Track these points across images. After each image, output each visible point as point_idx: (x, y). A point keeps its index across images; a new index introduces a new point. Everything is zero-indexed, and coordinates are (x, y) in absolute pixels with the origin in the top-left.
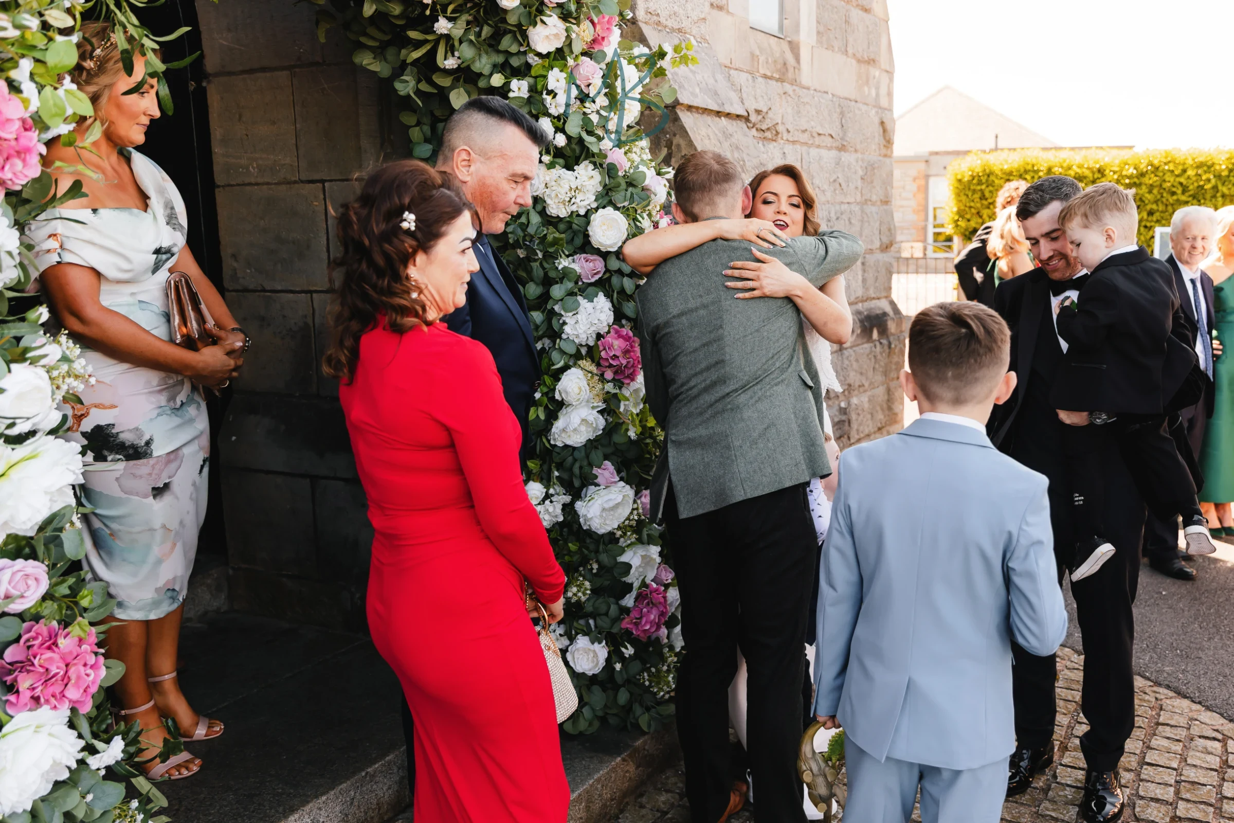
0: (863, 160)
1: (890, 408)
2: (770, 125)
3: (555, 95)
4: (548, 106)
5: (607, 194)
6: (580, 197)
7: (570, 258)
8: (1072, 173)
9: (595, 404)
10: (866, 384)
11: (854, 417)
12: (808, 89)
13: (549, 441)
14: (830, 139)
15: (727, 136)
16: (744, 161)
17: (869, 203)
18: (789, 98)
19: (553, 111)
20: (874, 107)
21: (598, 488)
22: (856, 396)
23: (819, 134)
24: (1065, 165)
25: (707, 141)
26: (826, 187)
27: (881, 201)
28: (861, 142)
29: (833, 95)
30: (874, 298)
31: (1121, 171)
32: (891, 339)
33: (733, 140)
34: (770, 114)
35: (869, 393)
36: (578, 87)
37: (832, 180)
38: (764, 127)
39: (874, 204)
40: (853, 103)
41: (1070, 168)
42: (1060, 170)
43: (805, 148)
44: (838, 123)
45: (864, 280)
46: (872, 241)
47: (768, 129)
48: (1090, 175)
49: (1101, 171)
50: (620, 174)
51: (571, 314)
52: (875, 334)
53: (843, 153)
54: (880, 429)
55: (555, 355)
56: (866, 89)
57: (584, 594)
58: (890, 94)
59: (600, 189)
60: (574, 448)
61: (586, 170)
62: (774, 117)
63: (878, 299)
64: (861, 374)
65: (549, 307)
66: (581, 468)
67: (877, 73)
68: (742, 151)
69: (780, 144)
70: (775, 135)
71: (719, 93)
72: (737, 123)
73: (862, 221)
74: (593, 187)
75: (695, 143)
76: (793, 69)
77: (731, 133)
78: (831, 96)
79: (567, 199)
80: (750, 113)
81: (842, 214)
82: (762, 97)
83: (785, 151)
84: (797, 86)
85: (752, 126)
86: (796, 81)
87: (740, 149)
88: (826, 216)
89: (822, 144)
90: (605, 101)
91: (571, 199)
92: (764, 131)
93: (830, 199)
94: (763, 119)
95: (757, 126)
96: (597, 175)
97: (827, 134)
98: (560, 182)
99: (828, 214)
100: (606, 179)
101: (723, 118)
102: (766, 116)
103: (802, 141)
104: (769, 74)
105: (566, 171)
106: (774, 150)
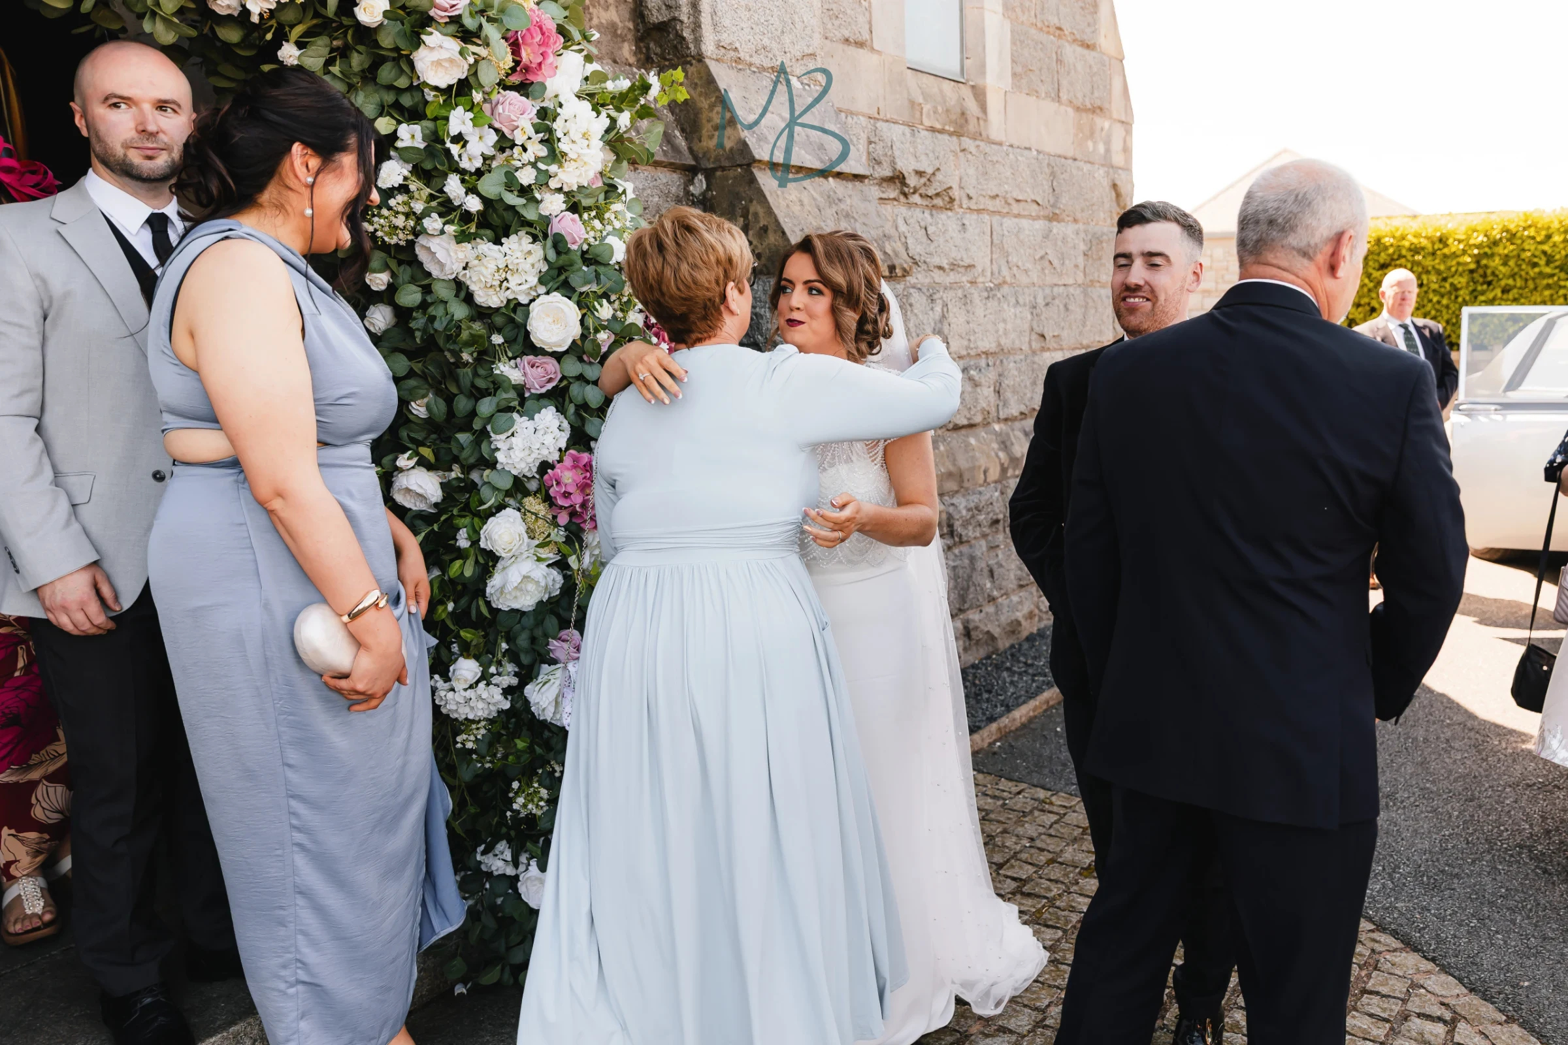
0: (1086, 232)
2: (939, 190)
3: (466, 142)
4: (456, 158)
5: (559, 275)
6: (513, 282)
7: (513, 362)
8: (1406, 244)
9: (543, 556)
12: (1000, 144)
13: (488, 604)
14: (1035, 206)
15: (832, 200)
17: (1098, 284)
18: (970, 156)
19: (465, 164)
20: (1103, 165)
21: (553, 667)
23: (1018, 201)
24: (1398, 234)
25: (796, 208)
26: (1029, 266)
28: (1082, 211)
29: (1039, 152)
31: (1469, 238)
33: (842, 206)
34: (939, 176)
36: (497, 130)
37: (1037, 257)
38: (931, 192)
39: (1103, 286)
40: (1070, 162)
41: (1403, 238)
42: (1392, 240)
43: (996, 219)
44: (1047, 186)
46: (1101, 332)
47: (938, 195)
48: (1429, 246)
49: (1442, 240)
50: (574, 247)
51: (503, 436)
53: (1055, 223)
55: (485, 492)
56: (1090, 144)
57: (537, 806)
58: (1127, 150)
59: (545, 268)
60: (523, 613)
61: (520, 244)
62: (949, 178)
65: (477, 425)
66: (533, 640)
67: (1107, 125)
68: (856, 220)
69: (958, 213)
70: (949, 203)
71: (826, 147)
72: (855, 186)
73: (1086, 307)
74: (533, 265)
75: (776, 211)
76: (976, 120)
77: (841, 197)
78: (1035, 153)
79: (497, 283)
80: (906, 175)
81: (1054, 299)
82: (927, 154)
83: (965, 222)
84: (983, 140)
85: (911, 191)
86: (981, 135)
87: (853, 217)
88: (1030, 301)
89: (1022, 213)
90: (542, 150)
91: (502, 282)
92: (931, 197)
93: (1036, 281)
94: (928, 183)
95: (920, 191)
96: (538, 250)
97: (1029, 200)
98: (484, 260)
99: (1032, 299)
100: (552, 256)
101: (831, 179)
102: (932, 179)
103: (992, 209)
104: (938, 126)
105: (491, 245)
106: (947, 221)
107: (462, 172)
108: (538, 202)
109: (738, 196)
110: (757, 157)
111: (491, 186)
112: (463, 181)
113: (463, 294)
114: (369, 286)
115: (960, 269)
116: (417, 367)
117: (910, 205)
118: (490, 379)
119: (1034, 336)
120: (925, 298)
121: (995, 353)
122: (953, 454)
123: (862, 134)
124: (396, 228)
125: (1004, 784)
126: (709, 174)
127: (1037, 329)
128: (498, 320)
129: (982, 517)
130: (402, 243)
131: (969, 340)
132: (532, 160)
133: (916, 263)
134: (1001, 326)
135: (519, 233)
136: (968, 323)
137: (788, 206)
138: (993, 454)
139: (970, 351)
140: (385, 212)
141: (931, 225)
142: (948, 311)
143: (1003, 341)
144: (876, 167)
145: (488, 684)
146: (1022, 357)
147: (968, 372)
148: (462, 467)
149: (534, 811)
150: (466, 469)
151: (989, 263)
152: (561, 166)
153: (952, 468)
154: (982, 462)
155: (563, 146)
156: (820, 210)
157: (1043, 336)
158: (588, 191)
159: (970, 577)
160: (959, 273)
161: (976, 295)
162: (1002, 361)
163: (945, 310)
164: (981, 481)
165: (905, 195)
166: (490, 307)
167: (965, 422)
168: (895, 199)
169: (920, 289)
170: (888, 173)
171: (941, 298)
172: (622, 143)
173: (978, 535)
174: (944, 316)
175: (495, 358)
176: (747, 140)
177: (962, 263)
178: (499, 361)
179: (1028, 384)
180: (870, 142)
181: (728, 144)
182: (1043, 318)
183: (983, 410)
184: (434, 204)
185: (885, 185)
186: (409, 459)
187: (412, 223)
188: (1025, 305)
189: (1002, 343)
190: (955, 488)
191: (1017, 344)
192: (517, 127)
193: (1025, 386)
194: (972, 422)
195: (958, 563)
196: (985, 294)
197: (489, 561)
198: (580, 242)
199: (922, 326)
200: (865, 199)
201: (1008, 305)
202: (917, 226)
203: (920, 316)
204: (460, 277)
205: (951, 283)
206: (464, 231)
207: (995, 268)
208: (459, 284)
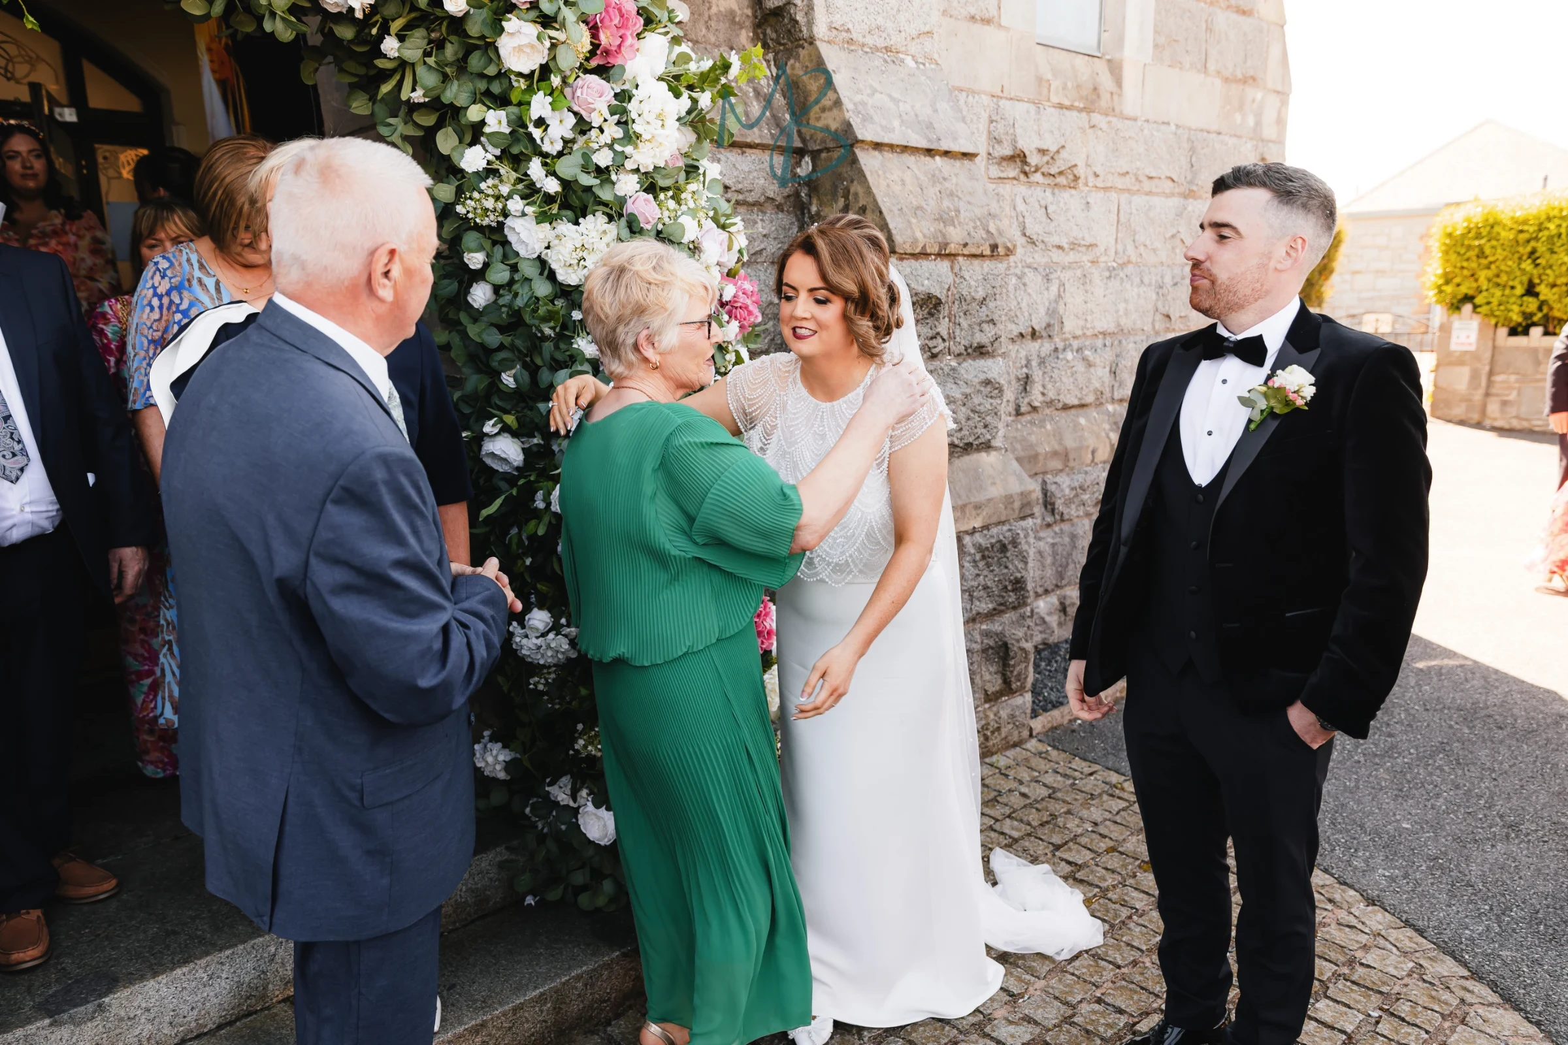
2: (1063, 168)
3: (548, 126)
4: (539, 141)
6: (590, 260)
12: (1135, 120)
14: (1170, 183)
15: (935, 178)
16: (959, 212)
18: (1100, 132)
19: (546, 148)
20: (1251, 139)
23: (1151, 178)
25: (897, 188)
26: (1158, 245)
29: (1178, 126)
33: (947, 185)
34: (1064, 154)
36: (575, 114)
37: (1168, 235)
38: (1054, 170)
40: (1214, 136)
43: (1124, 197)
44: (1184, 163)
47: (1061, 173)
50: (648, 227)
53: (1191, 200)
56: (1238, 117)
58: (1281, 122)
61: (596, 224)
62: (1075, 155)
67: (1259, 95)
68: (960, 198)
69: (1083, 191)
70: (1074, 181)
71: (936, 126)
72: (963, 164)
75: (875, 190)
76: (1109, 95)
77: (946, 176)
78: (1173, 127)
79: (574, 262)
80: (1027, 153)
82: (1052, 132)
83: (1089, 200)
84: (1115, 116)
85: (1033, 169)
86: (1113, 110)
87: (957, 196)
88: (1156, 281)
89: (1154, 190)
90: (618, 131)
91: (580, 261)
92: (1054, 176)
93: (1164, 260)
94: (1051, 161)
95: (1042, 170)
96: (613, 229)
97: (1163, 177)
98: (564, 239)
99: (1159, 278)
101: (937, 158)
102: (1055, 157)
103: (1120, 187)
104: (1067, 103)
105: (570, 226)
106: (1069, 200)
107: (545, 155)
108: (613, 184)
109: (840, 177)
110: (860, 137)
111: (568, 167)
112: (545, 164)
113: (546, 273)
114: (467, 265)
115: (1080, 249)
116: (506, 341)
117: (1030, 184)
118: (568, 353)
119: (1158, 317)
120: (1040, 278)
121: (1114, 333)
122: (1060, 433)
123: (983, 112)
124: (487, 210)
125: (1077, 763)
126: (815, 155)
127: (1162, 310)
129: (1086, 497)
130: (493, 224)
131: (1086, 320)
132: (609, 142)
133: (1034, 243)
134: (1122, 306)
135: (597, 214)
136: (1086, 302)
137: (888, 186)
138: (1103, 434)
139: (1085, 331)
140: (476, 195)
141: (1052, 203)
142: (1064, 292)
143: (1123, 322)
144: (996, 146)
145: (557, 635)
146: (1144, 338)
147: (1082, 353)
148: (542, 434)
149: (593, 753)
150: (546, 437)
151: (1113, 242)
152: (636, 147)
153: (1057, 447)
154: (1091, 442)
155: (637, 128)
156: (922, 189)
157: (1168, 317)
158: (664, 172)
159: (1070, 555)
160: (1079, 252)
161: (1096, 275)
162: (1120, 342)
163: (1062, 290)
164: (1089, 461)
165: (1026, 174)
166: (569, 286)
167: (1076, 402)
168: (1014, 178)
169: (1036, 269)
170: (1008, 152)
171: (1059, 278)
172: (704, 124)
173: (1081, 513)
174: (1059, 296)
175: (574, 332)
176: (851, 120)
177: (1083, 243)
178: (578, 336)
180: (992, 122)
181: (833, 126)
182: (1169, 298)
183: (1096, 390)
184: (520, 186)
185: (1004, 164)
186: (494, 425)
187: (501, 206)
188: (1150, 285)
189: (1122, 323)
190: (1060, 467)
191: (1139, 325)
192: (595, 110)
194: (1083, 402)
195: (1057, 540)
196: (1107, 274)
198: (653, 222)
199: (1035, 306)
200: (973, 178)
201: (1132, 285)
202: (1037, 205)
203: (1034, 296)
204: (543, 256)
205: (1069, 263)
206: (545, 212)
207: (1120, 247)
208: (542, 262)
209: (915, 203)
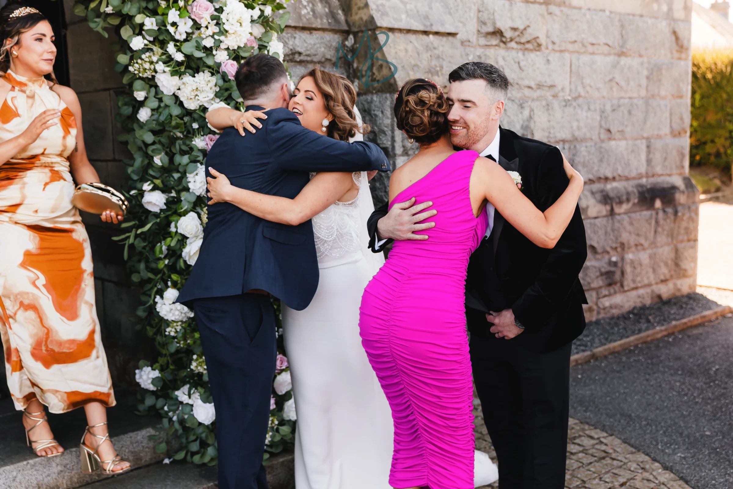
0: (648, 63)
1: (677, 265)
2: (530, 39)
3: (178, 26)
4: (173, 34)
5: (225, 92)
6: (201, 96)
7: (202, 138)
10: (646, 244)
11: (628, 269)
12: (580, 8)
13: (185, 262)
14: (607, 47)
18: (555, 17)
19: (177, 37)
20: (665, 19)
22: (633, 253)
23: (593, 44)
25: (402, 53)
26: (600, 85)
27: (673, 95)
28: (646, 49)
29: (611, 12)
30: (662, 175)
32: (680, 208)
33: (436, 52)
34: (529, 31)
35: (649, 251)
36: (193, 20)
37: (607, 79)
38: (523, 40)
39: (663, 98)
40: (638, 18)
43: (574, 56)
44: (617, 34)
45: (649, 161)
47: (528, 42)
51: (192, 176)
52: (658, 204)
53: (623, 58)
54: (662, 281)
55: (184, 203)
56: (655, 5)
59: (218, 89)
61: (204, 77)
62: (538, 31)
63: (670, 175)
64: (638, 235)
65: (181, 169)
68: (443, 60)
69: (544, 53)
70: (538, 46)
71: (430, 17)
72: (447, 39)
73: (647, 112)
74: (211, 89)
77: (436, 46)
78: (608, 13)
79: (193, 97)
80: (503, 30)
81: (619, 106)
82: (520, 17)
83: (550, 58)
84: (566, 7)
85: (509, 40)
86: (564, 3)
88: (600, 109)
89: (596, 51)
90: (216, 29)
91: (195, 97)
92: (523, 44)
93: (605, 96)
94: (521, 35)
95: (516, 40)
96: (214, 80)
97: (602, 43)
98: (187, 85)
99: (602, 107)
100: (221, 82)
102: (523, 32)
103: (571, 50)
105: (191, 78)
106: (536, 58)
107: (176, 41)
108: (214, 56)
110: (379, 25)
111: (188, 48)
112: (175, 45)
113: (178, 103)
114: (135, 98)
115: (544, 88)
116: (157, 139)
117: (508, 49)
118: (190, 146)
119: (602, 131)
120: (517, 106)
121: (570, 141)
123: (473, 7)
124: (146, 69)
126: (355, 34)
127: (605, 127)
128: (195, 116)
130: (150, 77)
131: (550, 133)
132: (211, 34)
134: (575, 124)
135: (205, 72)
136: (549, 121)
140: (139, 61)
141: (523, 60)
142: (534, 114)
144: (483, 26)
146: (593, 144)
148: (176, 191)
150: (178, 192)
151: (568, 84)
152: (226, 37)
155: (226, 27)
156: (419, 55)
157: (609, 131)
158: (244, 49)
160: (543, 90)
161: (556, 104)
162: (575, 147)
163: (532, 113)
165: (504, 43)
166: (192, 109)
168: (496, 45)
169: (513, 101)
170: (490, 29)
171: (530, 106)
172: (269, 23)
174: (531, 117)
175: (194, 135)
176: (374, 15)
177: (545, 84)
178: (196, 137)
179: (596, 161)
180: (479, 12)
181: (364, 18)
182: (610, 119)
184: (164, 57)
185: (489, 37)
186: (149, 185)
187: (152, 67)
188: (595, 110)
191: (588, 135)
192: (203, 18)
193: (594, 163)
196: (564, 104)
197: (183, 239)
201: (582, 110)
202: (513, 62)
203: (512, 117)
204: (176, 94)
205: (538, 97)
206: (177, 71)
207: (573, 87)
208: (176, 97)
209: (413, 62)
